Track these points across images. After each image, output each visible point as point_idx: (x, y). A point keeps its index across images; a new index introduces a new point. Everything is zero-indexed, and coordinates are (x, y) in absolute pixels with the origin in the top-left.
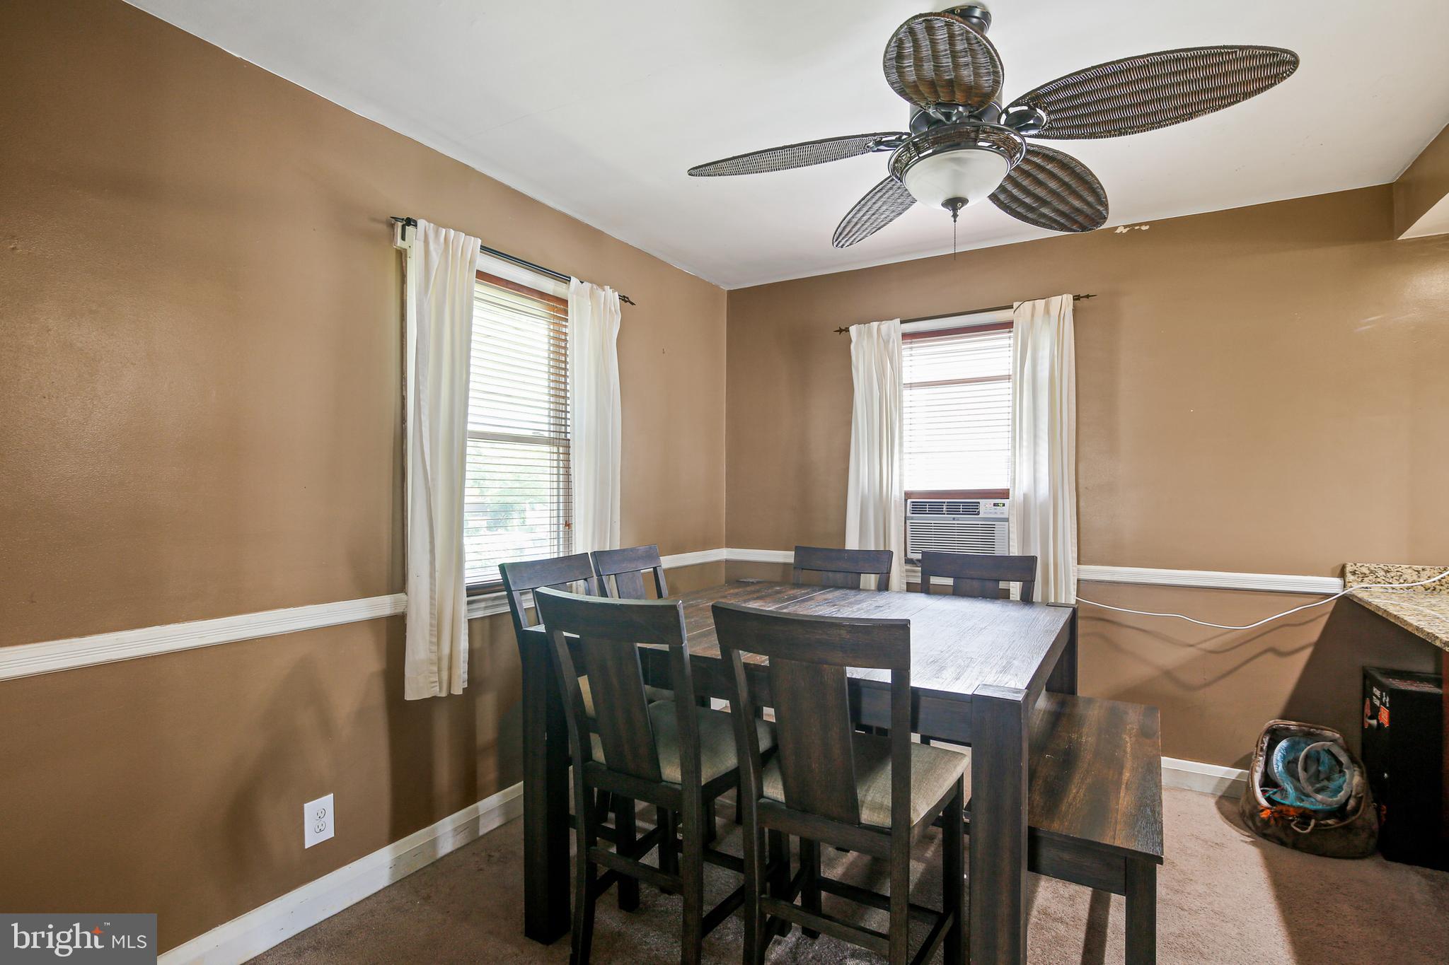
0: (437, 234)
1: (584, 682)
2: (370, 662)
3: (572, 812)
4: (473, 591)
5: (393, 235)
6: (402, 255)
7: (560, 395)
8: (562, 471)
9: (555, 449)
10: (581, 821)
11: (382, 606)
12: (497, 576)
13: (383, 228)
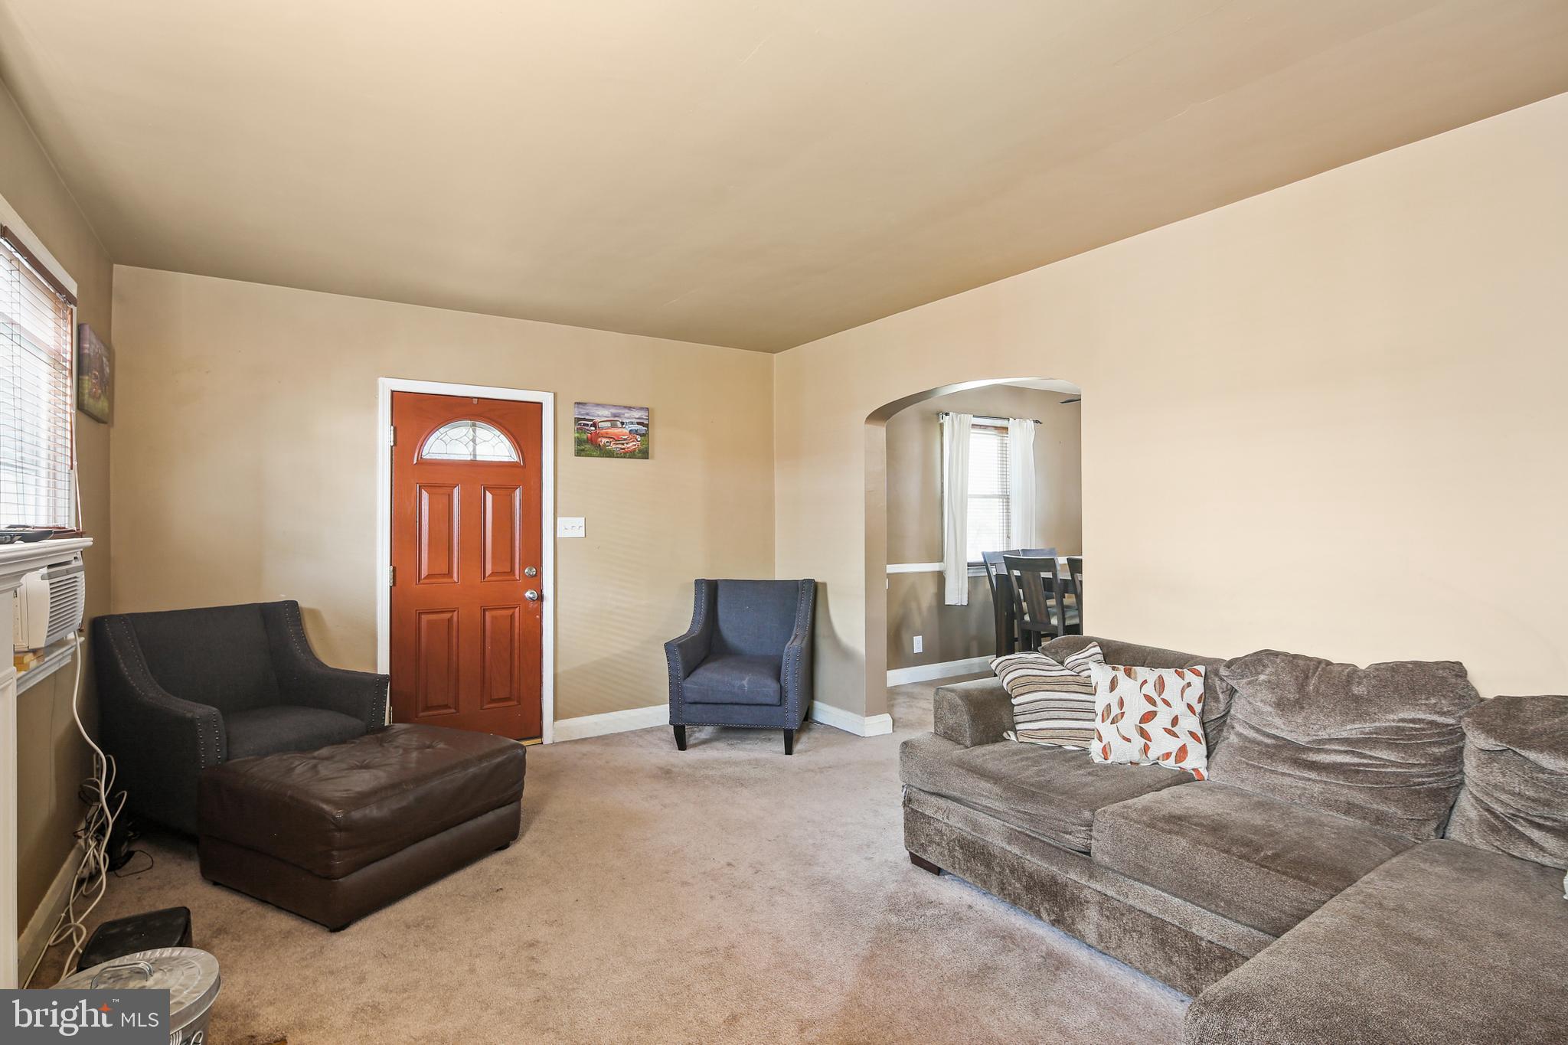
0: (957, 416)
1: (1021, 591)
2: (931, 589)
3: (1016, 636)
4: (969, 565)
5: (938, 418)
6: (942, 425)
7: (1004, 474)
8: (1005, 511)
9: (1001, 500)
10: (1020, 639)
11: (935, 567)
12: (982, 560)
13: (935, 416)
